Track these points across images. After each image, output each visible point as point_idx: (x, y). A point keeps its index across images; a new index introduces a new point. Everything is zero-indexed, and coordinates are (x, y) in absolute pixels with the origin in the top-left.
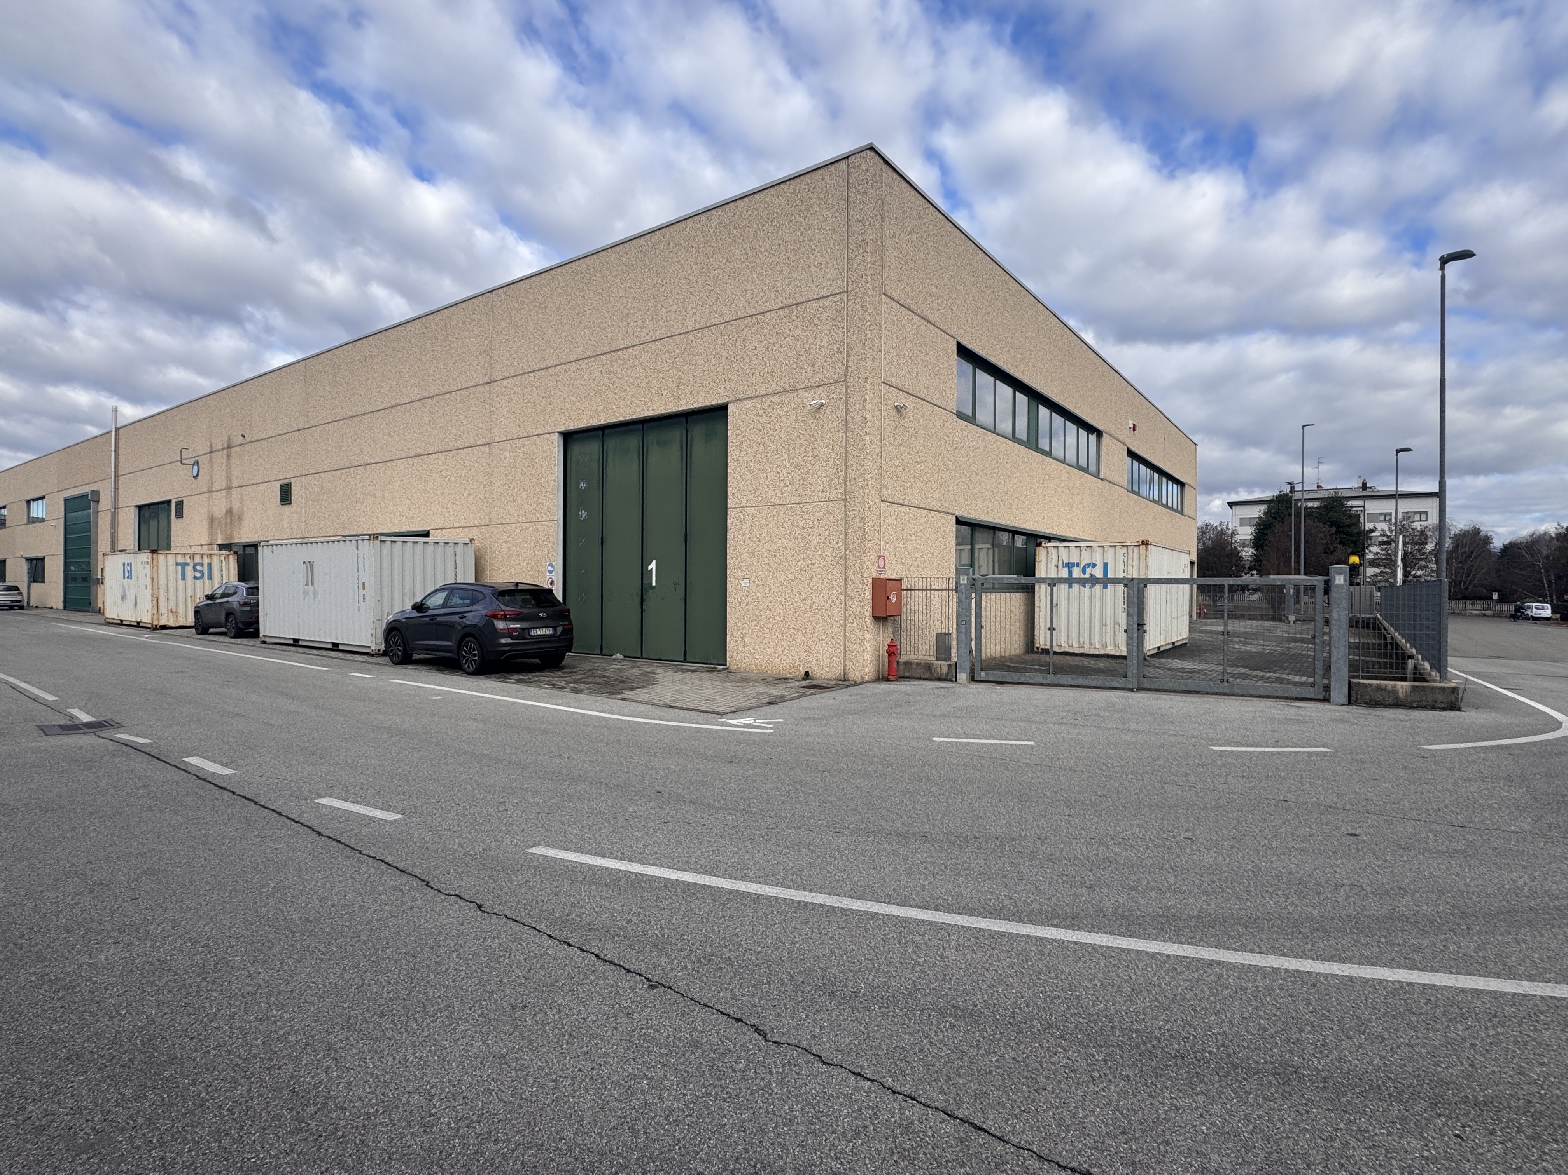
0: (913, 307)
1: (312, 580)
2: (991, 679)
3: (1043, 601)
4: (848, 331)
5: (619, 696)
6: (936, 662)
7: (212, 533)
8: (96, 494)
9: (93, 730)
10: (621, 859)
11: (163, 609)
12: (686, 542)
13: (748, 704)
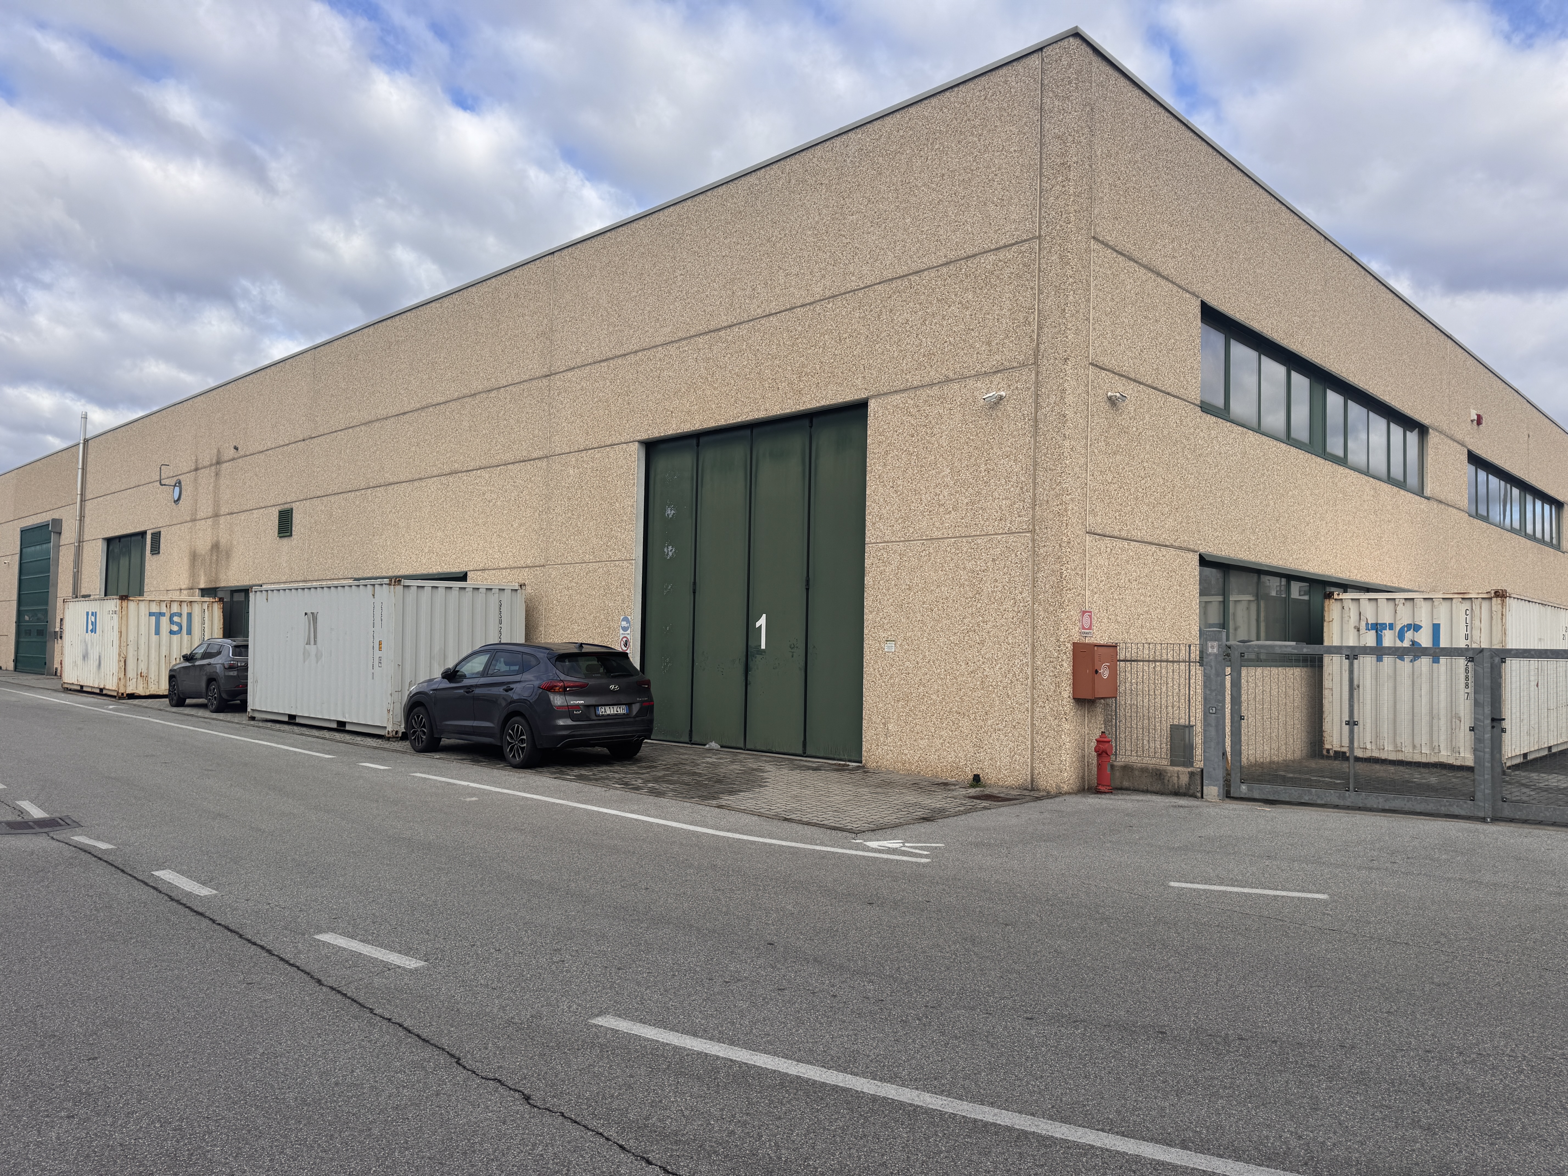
0: (1136, 254)
1: (315, 637)
2: (1257, 796)
3: (1337, 679)
4: (1040, 292)
5: (714, 802)
6: (1171, 768)
7: (193, 575)
8: (57, 523)
9: (46, 830)
10: (719, 1041)
11: (131, 673)
12: (807, 589)
13: (892, 819)
